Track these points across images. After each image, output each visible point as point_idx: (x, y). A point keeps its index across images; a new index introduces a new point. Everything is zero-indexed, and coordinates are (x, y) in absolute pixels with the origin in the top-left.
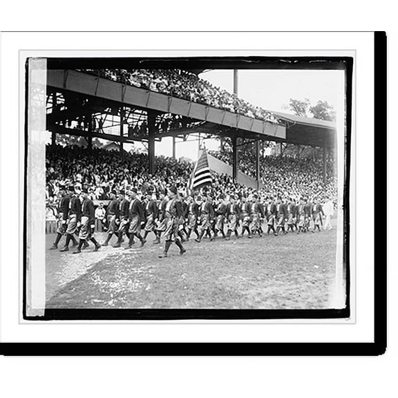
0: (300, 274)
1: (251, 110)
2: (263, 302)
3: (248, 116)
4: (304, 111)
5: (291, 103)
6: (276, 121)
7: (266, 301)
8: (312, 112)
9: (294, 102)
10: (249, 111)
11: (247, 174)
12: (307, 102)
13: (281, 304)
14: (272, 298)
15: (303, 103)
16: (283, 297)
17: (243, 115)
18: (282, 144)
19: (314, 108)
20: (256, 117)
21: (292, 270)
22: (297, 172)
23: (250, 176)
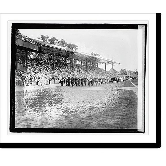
0: (40, 108)
1: (23, 37)
2: (21, 123)
3: (22, 40)
4: (46, 40)
5: (41, 36)
6: (34, 43)
7: (22, 122)
8: (49, 41)
9: (43, 36)
10: (23, 38)
11: (22, 65)
12: (48, 37)
13: (29, 123)
14: (25, 121)
15: (46, 37)
16: (30, 120)
17: (20, 39)
18: (37, 53)
19: (50, 39)
20: (26, 41)
21: (37, 106)
22: (43, 65)
23: (23, 66)
